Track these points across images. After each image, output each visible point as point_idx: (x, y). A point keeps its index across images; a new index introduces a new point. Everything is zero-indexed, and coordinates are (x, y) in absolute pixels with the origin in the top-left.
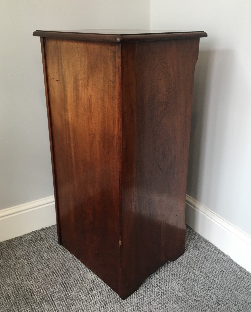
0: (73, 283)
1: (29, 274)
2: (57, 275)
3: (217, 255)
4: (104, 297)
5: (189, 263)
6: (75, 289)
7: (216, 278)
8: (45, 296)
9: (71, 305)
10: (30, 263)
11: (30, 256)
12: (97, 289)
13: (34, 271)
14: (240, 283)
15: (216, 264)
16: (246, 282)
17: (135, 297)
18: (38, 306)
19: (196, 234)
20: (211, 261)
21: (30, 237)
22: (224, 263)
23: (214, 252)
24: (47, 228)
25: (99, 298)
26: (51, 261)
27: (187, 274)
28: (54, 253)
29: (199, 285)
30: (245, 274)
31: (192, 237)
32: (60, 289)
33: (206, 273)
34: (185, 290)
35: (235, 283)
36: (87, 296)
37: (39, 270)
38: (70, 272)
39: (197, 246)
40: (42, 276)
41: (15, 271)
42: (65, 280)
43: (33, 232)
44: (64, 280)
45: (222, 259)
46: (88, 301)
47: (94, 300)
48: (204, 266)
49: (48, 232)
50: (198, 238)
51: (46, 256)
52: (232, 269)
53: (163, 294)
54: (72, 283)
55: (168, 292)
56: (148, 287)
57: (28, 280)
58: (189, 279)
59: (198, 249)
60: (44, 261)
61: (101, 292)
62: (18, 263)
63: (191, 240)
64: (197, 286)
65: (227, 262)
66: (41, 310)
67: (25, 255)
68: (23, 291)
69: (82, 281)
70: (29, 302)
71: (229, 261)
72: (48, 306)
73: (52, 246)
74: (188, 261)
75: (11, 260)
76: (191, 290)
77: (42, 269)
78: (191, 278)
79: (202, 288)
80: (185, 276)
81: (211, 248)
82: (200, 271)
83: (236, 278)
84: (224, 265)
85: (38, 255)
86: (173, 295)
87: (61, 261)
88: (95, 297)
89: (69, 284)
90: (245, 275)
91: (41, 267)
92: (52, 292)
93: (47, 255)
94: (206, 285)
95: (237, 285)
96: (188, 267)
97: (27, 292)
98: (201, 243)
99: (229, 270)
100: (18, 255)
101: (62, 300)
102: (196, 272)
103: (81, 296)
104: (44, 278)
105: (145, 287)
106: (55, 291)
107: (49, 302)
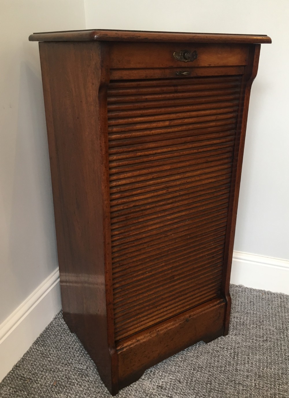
7: (255, 311)
12: (175, 392)
17: (218, 373)
28: (73, 387)
34: (247, 337)
55: (238, 349)
61: (183, 393)
79: (256, 327)
86: (243, 348)
94: (255, 322)
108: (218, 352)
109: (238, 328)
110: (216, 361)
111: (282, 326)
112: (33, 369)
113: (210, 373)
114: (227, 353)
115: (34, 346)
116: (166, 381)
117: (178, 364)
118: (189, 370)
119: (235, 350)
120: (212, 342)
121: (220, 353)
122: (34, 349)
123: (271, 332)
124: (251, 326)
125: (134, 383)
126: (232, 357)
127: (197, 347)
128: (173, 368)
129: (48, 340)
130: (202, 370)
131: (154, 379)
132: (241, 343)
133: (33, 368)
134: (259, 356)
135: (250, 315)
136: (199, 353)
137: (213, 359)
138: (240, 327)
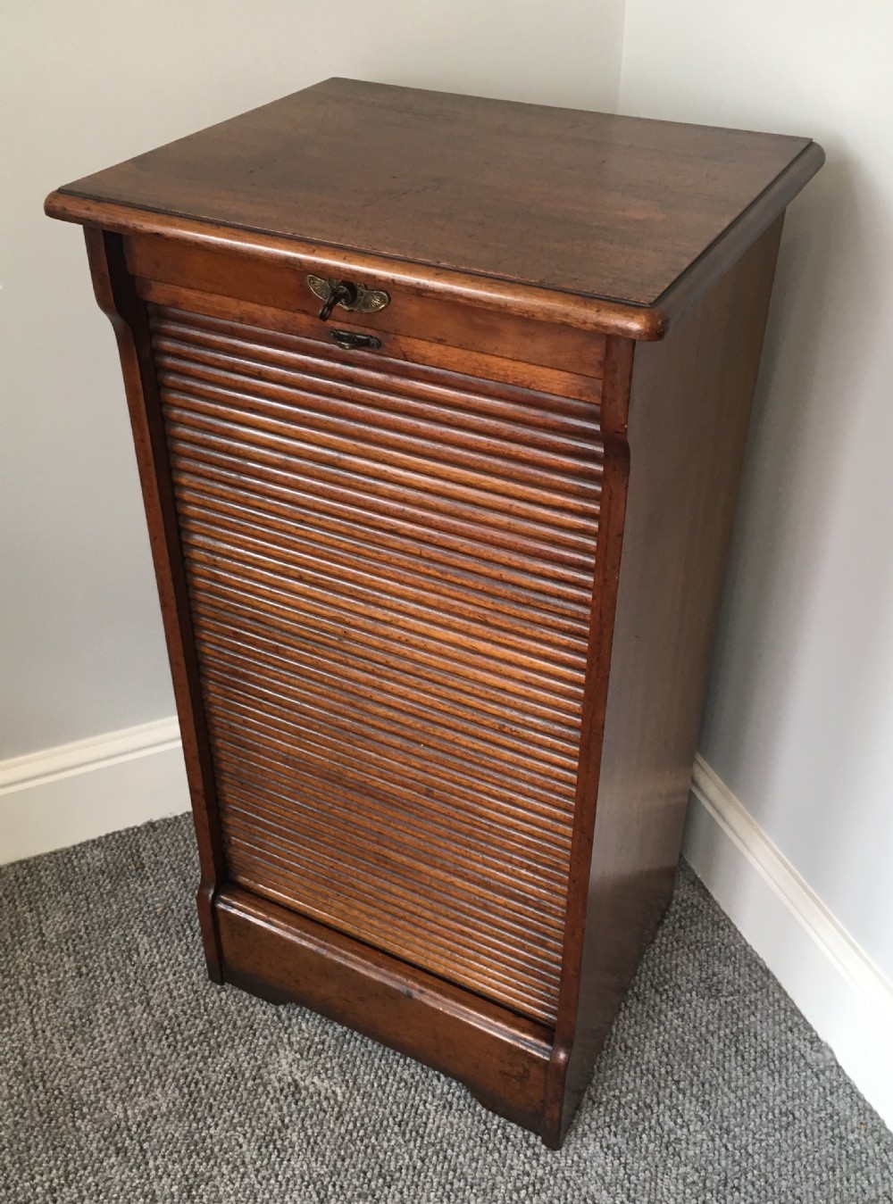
0: (221, 1084)
1: (78, 1022)
2: (171, 1039)
3: (783, 1038)
4: (322, 1163)
5: (667, 1056)
6: (226, 1113)
7: (758, 1145)
8: (119, 1126)
9: (202, 1180)
10: (88, 974)
11: (90, 942)
12: (303, 1125)
13: (96, 1012)
14: (848, 1180)
15: (770, 1078)
16: (873, 1181)
17: (435, 1180)
18: (89, 1168)
19: (722, 924)
20: (755, 1060)
21: (102, 856)
22: (806, 1076)
23: (777, 1018)
24: (165, 820)
25: (305, 1167)
26: (160, 974)
27: (649, 1107)
28: (176, 942)
29: (686, 1165)
30: (878, 1144)
31: (704, 935)
32: (174, 1105)
33: (725, 1114)
34: (626, 1182)
35: (828, 1176)
36: (263, 1150)
37: (114, 1008)
38: (220, 1032)
39: (715, 979)
40: (118, 1039)
41: (30, 1003)
42: (197, 1069)
43: (114, 834)
44: (195, 1066)
45: (802, 1055)
46: (264, 1173)
47: (285, 1172)
48: (720, 1080)
49: (168, 840)
50: (726, 941)
51: (146, 952)
52: (830, 1110)
53: (542, 1184)
54: (217, 1086)
55: (559, 1181)
56: (491, 1146)
57: (71, 1048)
58: (652, 1133)
59: (717, 998)
60: (135, 973)
61: (315, 1142)
62: (44, 968)
63: (697, 947)
64: (674, 1171)
65: (817, 1077)
66: (97, 1185)
67: (74, 936)
68: (46, 1093)
69: (258, 1081)
70: (62, 1144)
71: (827, 1073)
72: (123, 1173)
73: (174, 907)
74: (666, 1046)
75: (22, 950)
76: (647, 1185)
77: (125, 1007)
78: (659, 1130)
79: (694, 1183)
80: (641, 1115)
81: (768, 997)
82: (703, 1102)
83: (836, 1156)
84: (803, 1088)
85: (118, 944)
86: (576, 1193)
87: (194, 978)
88: (289, 1160)
89: (207, 1087)
90: (877, 1148)
91: (122, 997)
92: (143, 1113)
93: (148, 947)
94: (710, 1169)
95: (832, 1186)
96: (657, 1074)
97: (58, 1101)
98: (731, 968)
99: (818, 1112)
100: (49, 930)
101: (176, 1155)
102: (684, 1105)
103: (241, 1147)
104: (123, 1047)
105: (479, 1142)
106: (155, 1112)
107: (129, 1154)
109: (638, 1140)
110: (468, 1155)
112: (166, 854)
113: (419, 1164)
114: (520, 1163)
116: (321, 1089)
117: (386, 1080)
119: (548, 1176)
121: (506, 1148)
124: (683, 1169)
126: (515, 1182)
128: (367, 1077)
130: (415, 1141)
131: (305, 1063)
132: (589, 1175)
133: (169, 851)
135: (725, 1141)
136: (462, 1102)
137: (471, 1143)
138: (650, 1141)
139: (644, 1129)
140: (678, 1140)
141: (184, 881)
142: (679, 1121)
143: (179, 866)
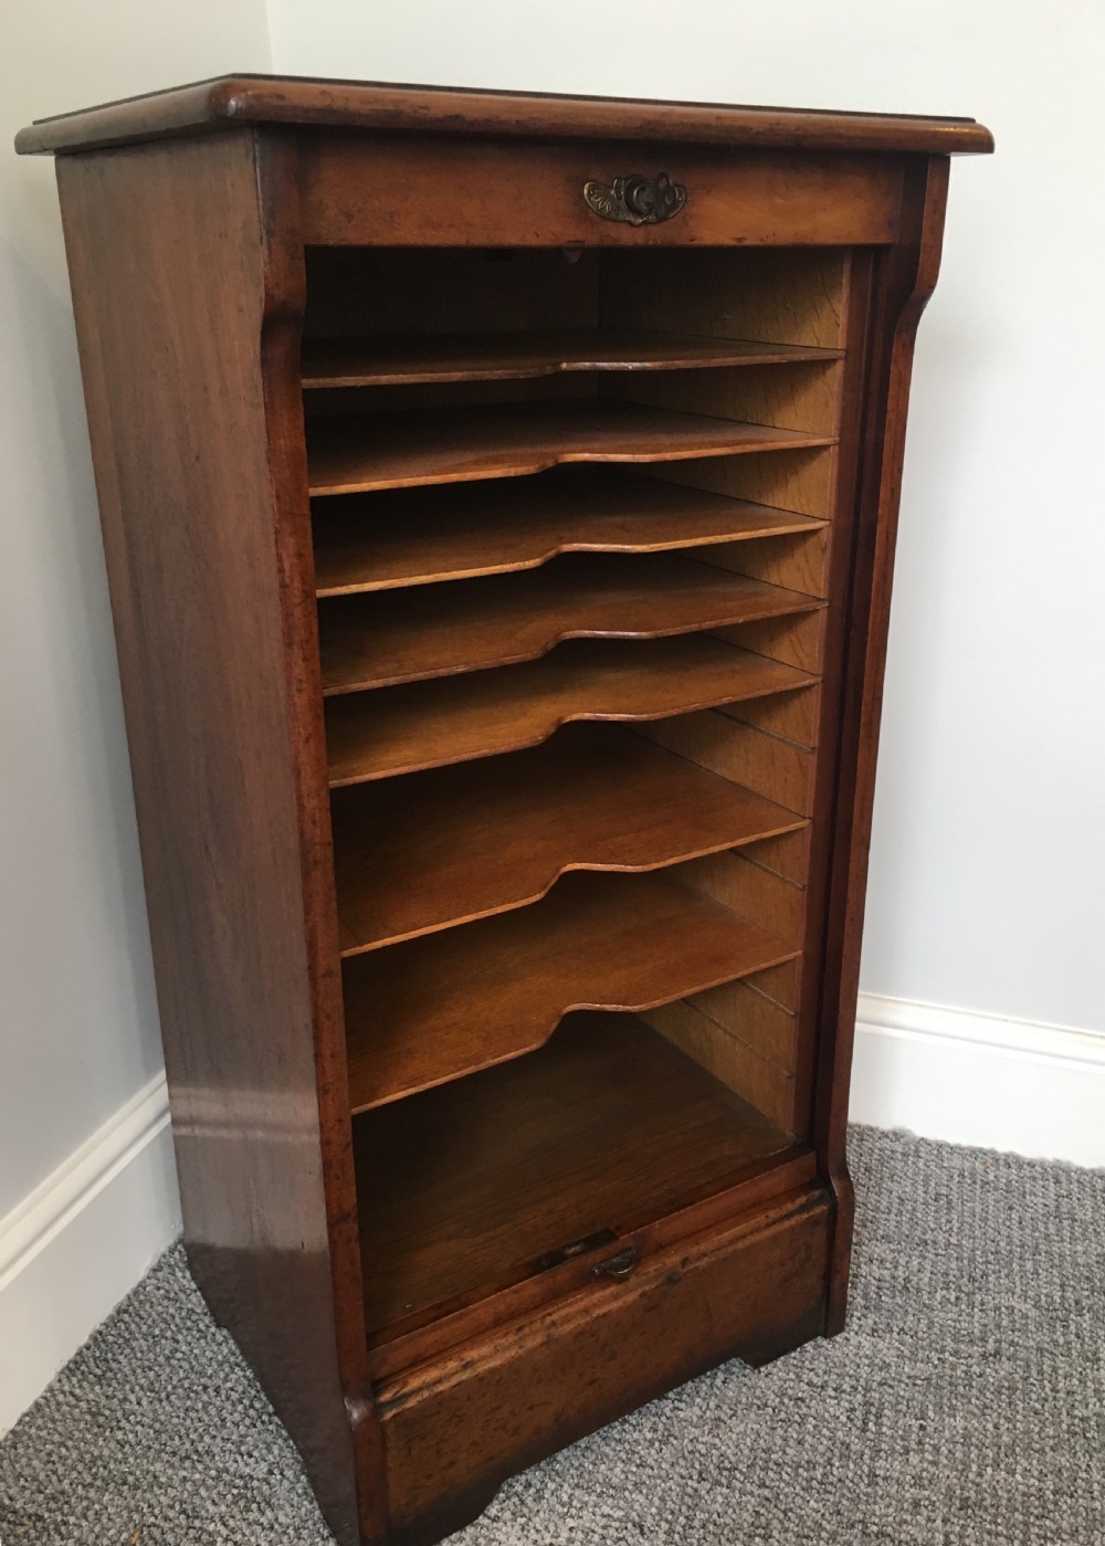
7: (953, 1234)
14: (1028, 1206)
29: (936, 1292)
30: (1011, 1167)
33: (906, 1232)
34: (920, 1342)
49: (35, 1463)
52: (956, 1171)
55: (880, 1390)
56: (796, 1418)
64: (934, 1302)
65: (919, 1157)
76: (935, 1330)
79: (958, 1298)
84: (922, 1172)
86: (904, 1386)
90: (1014, 1171)
94: (952, 1278)
105: (784, 1425)
108: (799, 1403)
109: (883, 1305)
110: (791, 1442)
111: (1059, 1294)
112: (54, 1478)
113: (766, 1492)
114: (837, 1407)
115: (65, 1381)
116: (588, 1525)
117: (636, 1456)
118: (682, 1477)
119: (868, 1395)
120: (779, 1363)
121: (809, 1407)
122: (63, 1392)
123: (1016, 1318)
124: (938, 1296)
125: (454, 1535)
126: (855, 1425)
127: (718, 1382)
128: (617, 1470)
129: (121, 1358)
130: (735, 1478)
131: (537, 1520)
132: (893, 1364)
133: (55, 1472)
134: (965, 1418)
135: (932, 1251)
136: (725, 1407)
137: (780, 1431)
138: (893, 1298)
139: (877, 1294)
140: (907, 1280)
141: (125, 1483)
142: (888, 1265)
143: (95, 1477)
